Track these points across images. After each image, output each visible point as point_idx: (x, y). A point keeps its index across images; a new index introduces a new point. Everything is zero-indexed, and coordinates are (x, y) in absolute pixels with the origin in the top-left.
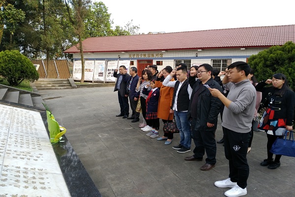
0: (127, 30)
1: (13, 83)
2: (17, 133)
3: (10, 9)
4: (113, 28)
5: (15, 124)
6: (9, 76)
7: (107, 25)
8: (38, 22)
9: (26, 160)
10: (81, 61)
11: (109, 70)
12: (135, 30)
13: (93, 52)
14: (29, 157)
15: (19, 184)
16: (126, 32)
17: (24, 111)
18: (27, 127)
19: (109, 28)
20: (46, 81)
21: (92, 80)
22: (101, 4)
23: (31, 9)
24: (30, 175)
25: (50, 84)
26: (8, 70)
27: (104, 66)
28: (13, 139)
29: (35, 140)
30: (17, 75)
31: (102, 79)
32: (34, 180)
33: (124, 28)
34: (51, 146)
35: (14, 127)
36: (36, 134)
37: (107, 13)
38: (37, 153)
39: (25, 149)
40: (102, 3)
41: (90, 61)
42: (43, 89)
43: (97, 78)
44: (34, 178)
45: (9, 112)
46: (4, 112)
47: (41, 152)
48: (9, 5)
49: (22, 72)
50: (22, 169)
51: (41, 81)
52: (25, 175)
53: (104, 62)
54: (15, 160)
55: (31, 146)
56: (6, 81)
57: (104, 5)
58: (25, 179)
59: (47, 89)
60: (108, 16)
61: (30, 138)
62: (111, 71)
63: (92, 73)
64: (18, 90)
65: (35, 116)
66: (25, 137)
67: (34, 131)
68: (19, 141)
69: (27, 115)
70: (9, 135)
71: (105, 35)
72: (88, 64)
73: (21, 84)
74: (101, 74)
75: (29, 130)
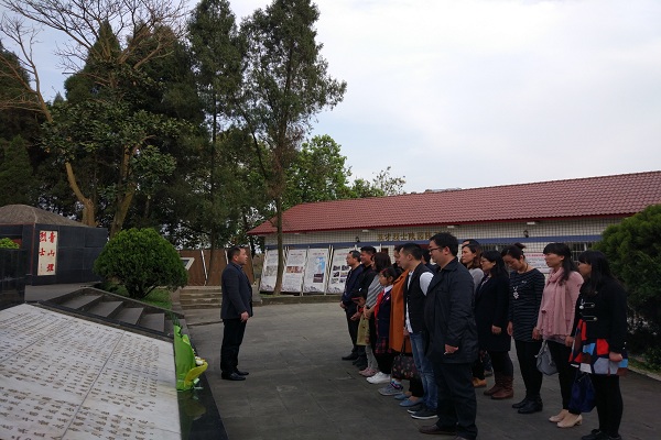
0: (378, 187)
1: (137, 292)
2: (120, 369)
3: (150, 154)
4: (350, 183)
5: (120, 356)
6: (131, 278)
7: (339, 179)
8: (201, 177)
9: (122, 406)
10: (276, 252)
11: (335, 268)
12: (395, 187)
13: (305, 232)
14: (129, 403)
15: (101, 433)
16: (376, 190)
17: (144, 338)
18: (140, 363)
19: (341, 185)
20: (202, 291)
21: (299, 290)
22: (326, 139)
23: (190, 153)
24: (123, 425)
25: (209, 296)
26: (128, 266)
27: (326, 261)
28: (110, 376)
29: (149, 381)
30: (145, 276)
31: (320, 287)
32: (128, 433)
33: (372, 184)
34: (176, 394)
35: (117, 360)
36: (155, 374)
37: (338, 156)
38: (146, 400)
39: (126, 392)
40: (329, 138)
41: (297, 251)
42: (194, 307)
43: (310, 285)
44: (128, 430)
45: (113, 338)
46: (106, 336)
47: (153, 400)
48: (149, 146)
49: (154, 271)
50: (111, 416)
51: (192, 291)
52: (114, 424)
53: (325, 251)
54: (105, 403)
55: (138, 390)
56: (123, 288)
57: (332, 142)
58: (113, 429)
59: (203, 307)
60: (341, 162)
61: (141, 378)
62: (340, 271)
63: (301, 275)
64: (143, 305)
65: (160, 348)
66: (131, 376)
67: (151, 369)
68: (119, 379)
69: (147, 346)
70: (104, 370)
71: (333, 198)
72: (294, 257)
73: (152, 295)
74: (318, 277)
75: (142, 366)
